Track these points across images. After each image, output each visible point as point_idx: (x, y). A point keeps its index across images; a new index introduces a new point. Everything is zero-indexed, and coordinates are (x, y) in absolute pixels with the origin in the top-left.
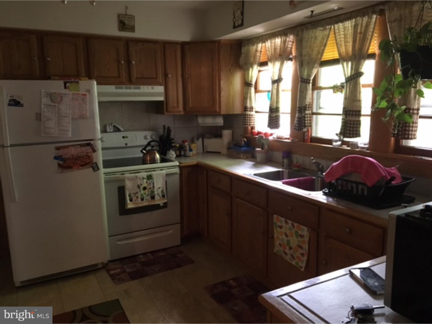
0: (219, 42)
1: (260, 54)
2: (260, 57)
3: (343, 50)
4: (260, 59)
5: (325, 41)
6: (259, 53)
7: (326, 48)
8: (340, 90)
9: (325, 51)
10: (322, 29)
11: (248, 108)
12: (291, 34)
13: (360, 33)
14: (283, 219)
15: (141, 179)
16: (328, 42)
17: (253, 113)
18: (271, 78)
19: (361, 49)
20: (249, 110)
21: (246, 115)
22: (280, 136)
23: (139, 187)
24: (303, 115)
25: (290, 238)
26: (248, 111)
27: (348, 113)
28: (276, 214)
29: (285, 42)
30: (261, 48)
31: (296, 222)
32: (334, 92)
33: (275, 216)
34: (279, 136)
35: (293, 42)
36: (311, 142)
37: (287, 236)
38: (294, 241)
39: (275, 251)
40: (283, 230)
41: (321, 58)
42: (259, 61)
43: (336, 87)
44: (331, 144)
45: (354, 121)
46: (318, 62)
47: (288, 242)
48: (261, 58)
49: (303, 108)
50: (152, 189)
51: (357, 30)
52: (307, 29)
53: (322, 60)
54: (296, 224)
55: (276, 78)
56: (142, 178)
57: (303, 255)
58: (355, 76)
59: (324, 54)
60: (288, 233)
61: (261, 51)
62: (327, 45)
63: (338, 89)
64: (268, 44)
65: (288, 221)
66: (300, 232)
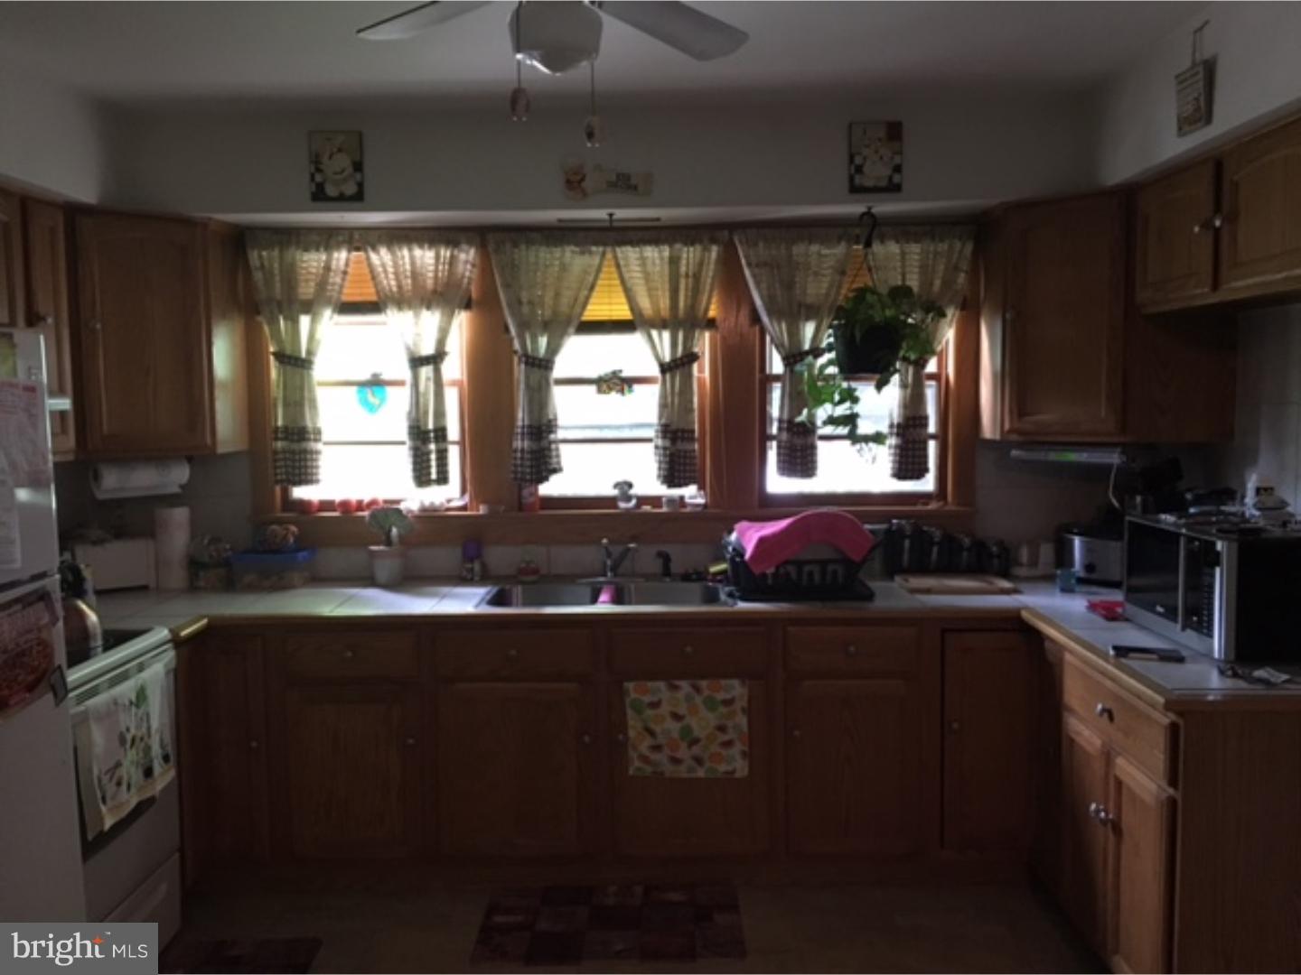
0: (204, 224)
1: (343, 280)
2: (342, 287)
3: (645, 304)
4: (340, 292)
5: (591, 279)
6: (341, 275)
7: (595, 294)
8: (618, 388)
9: (592, 300)
10: (577, 249)
11: (308, 432)
12: (470, 243)
13: (687, 275)
14: (661, 685)
15: (125, 706)
16: (600, 282)
17: (319, 446)
18: (408, 349)
19: (692, 307)
20: (312, 437)
21: (305, 452)
22: (432, 504)
23: (122, 740)
24: (544, 443)
25: (688, 720)
26: (309, 440)
27: (680, 434)
28: (630, 679)
29: (453, 261)
30: (347, 265)
31: (703, 677)
32: (600, 391)
33: (630, 686)
34: (427, 503)
35: (473, 266)
36: (543, 508)
37: (677, 717)
38: (703, 722)
39: (631, 772)
40: (665, 709)
41: (581, 314)
42: (339, 298)
43: (606, 381)
44: (616, 507)
45: (685, 452)
46: (575, 323)
47: (686, 731)
48: (345, 291)
49: (544, 428)
50: (146, 738)
51: (678, 268)
52: (530, 243)
53: (584, 318)
54: (704, 684)
55: (428, 349)
56: (127, 703)
57: (728, 744)
58: (685, 360)
59: (589, 307)
60: (682, 710)
61: (345, 273)
62: (597, 289)
63: (611, 386)
64: (382, 257)
65: (677, 683)
66: (721, 696)
